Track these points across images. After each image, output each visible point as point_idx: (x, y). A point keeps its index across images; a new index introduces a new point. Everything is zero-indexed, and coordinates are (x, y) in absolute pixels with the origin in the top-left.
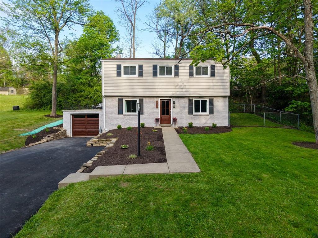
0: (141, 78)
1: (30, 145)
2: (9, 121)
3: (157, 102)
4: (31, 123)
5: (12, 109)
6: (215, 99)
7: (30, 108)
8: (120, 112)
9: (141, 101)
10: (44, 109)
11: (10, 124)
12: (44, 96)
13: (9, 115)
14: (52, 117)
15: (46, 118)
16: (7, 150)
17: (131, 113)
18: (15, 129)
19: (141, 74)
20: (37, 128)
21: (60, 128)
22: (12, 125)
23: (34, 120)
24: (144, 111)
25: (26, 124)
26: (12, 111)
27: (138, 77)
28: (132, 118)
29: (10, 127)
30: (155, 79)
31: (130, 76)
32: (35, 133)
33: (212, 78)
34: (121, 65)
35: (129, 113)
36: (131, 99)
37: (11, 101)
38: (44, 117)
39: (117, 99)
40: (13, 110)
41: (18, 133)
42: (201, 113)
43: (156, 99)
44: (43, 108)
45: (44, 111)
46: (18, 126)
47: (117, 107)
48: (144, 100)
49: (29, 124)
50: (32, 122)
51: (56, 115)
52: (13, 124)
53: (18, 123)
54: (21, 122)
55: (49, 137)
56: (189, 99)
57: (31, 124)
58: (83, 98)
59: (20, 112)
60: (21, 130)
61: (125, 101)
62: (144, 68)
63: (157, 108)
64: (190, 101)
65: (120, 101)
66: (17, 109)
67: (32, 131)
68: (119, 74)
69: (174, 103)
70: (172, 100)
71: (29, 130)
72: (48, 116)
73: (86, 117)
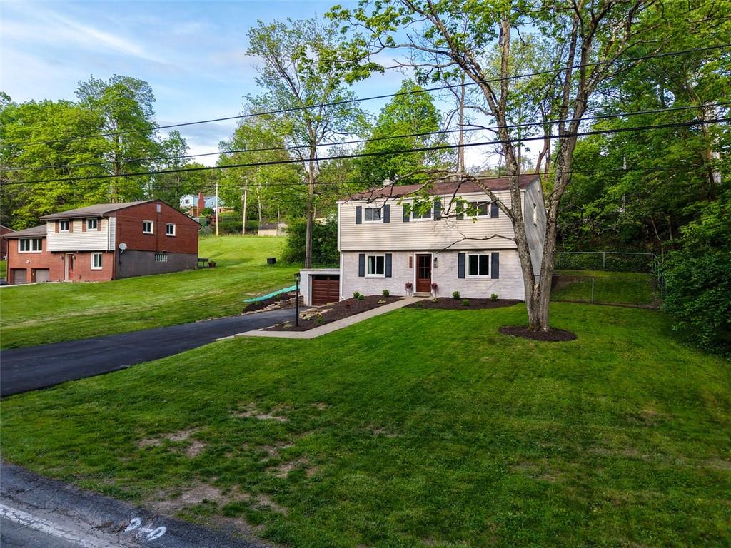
0: (387, 225)
1: (247, 313)
3: (411, 258)
5: (266, 262)
6: (501, 253)
7: (288, 260)
8: (362, 274)
9: (389, 257)
13: (258, 272)
16: (220, 316)
17: (376, 275)
19: (387, 220)
24: (392, 273)
25: (264, 286)
26: (265, 266)
27: (383, 222)
28: (377, 282)
30: (406, 224)
31: (373, 222)
32: (263, 299)
33: (494, 220)
34: (361, 207)
35: (373, 275)
36: (377, 255)
39: (357, 255)
41: (245, 298)
42: (479, 277)
43: (409, 255)
46: (253, 289)
47: (357, 267)
48: (392, 257)
49: (268, 286)
54: (260, 283)
55: (276, 304)
56: (459, 254)
60: (252, 294)
61: (369, 257)
62: (392, 209)
63: (411, 267)
64: (461, 257)
65: (362, 257)
66: (272, 262)
67: (262, 296)
68: (358, 221)
69: (436, 259)
70: (434, 255)
71: (261, 294)
73: (328, 279)
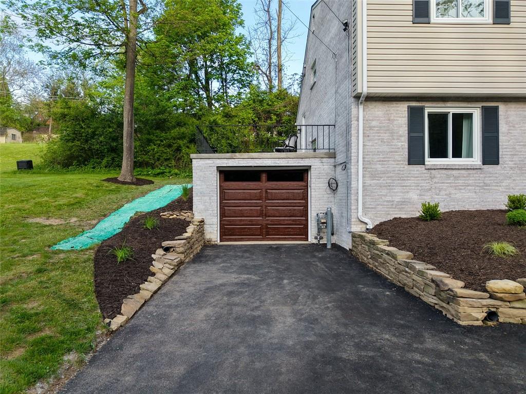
0: (501, 28)
2: (8, 191)
4: (76, 201)
5: (15, 168)
7: (59, 163)
8: (415, 158)
9: (492, 115)
10: (94, 168)
11: (11, 202)
12: (94, 134)
13: (9, 179)
14: (124, 183)
15: (113, 186)
18: (30, 221)
19: (502, 14)
20: (105, 216)
21: (185, 215)
22: (20, 205)
23: (84, 191)
24: (500, 153)
25: (62, 201)
26: (14, 173)
27: (491, 21)
28: (456, 178)
29: (13, 213)
31: (462, 20)
32: (109, 236)
36: (451, 109)
37: (12, 153)
38: (106, 184)
39: (403, 108)
40: (18, 169)
41: (46, 236)
44: (91, 166)
45: (93, 171)
46: (39, 209)
47: (403, 139)
48: (500, 113)
49: (72, 201)
50: (80, 194)
51: (134, 180)
52: (23, 201)
53: (37, 200)
54: (46, 195)
55: (167, 249)
57: (79, 202)
58: (185, 141)
59: (34, 173)
60: (54, 222)
61: (432, 115)
66: (26, 166)
67: (94, 226)
68: (420, 12)
71: (81, 220)
72: (115, 180)
73: (264, 177)
